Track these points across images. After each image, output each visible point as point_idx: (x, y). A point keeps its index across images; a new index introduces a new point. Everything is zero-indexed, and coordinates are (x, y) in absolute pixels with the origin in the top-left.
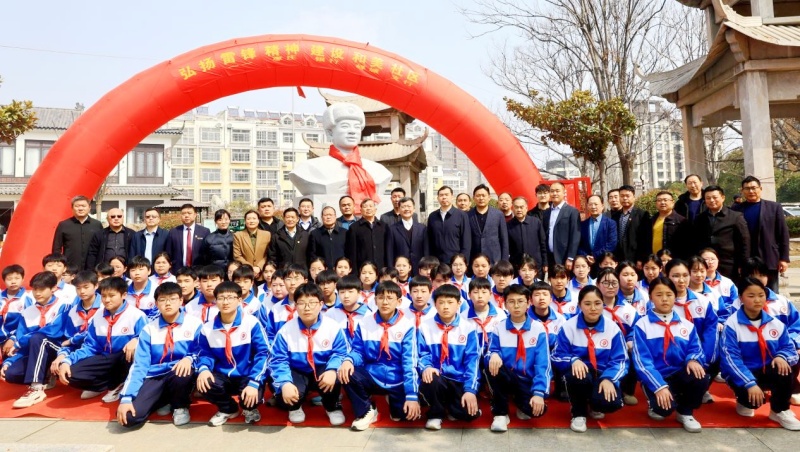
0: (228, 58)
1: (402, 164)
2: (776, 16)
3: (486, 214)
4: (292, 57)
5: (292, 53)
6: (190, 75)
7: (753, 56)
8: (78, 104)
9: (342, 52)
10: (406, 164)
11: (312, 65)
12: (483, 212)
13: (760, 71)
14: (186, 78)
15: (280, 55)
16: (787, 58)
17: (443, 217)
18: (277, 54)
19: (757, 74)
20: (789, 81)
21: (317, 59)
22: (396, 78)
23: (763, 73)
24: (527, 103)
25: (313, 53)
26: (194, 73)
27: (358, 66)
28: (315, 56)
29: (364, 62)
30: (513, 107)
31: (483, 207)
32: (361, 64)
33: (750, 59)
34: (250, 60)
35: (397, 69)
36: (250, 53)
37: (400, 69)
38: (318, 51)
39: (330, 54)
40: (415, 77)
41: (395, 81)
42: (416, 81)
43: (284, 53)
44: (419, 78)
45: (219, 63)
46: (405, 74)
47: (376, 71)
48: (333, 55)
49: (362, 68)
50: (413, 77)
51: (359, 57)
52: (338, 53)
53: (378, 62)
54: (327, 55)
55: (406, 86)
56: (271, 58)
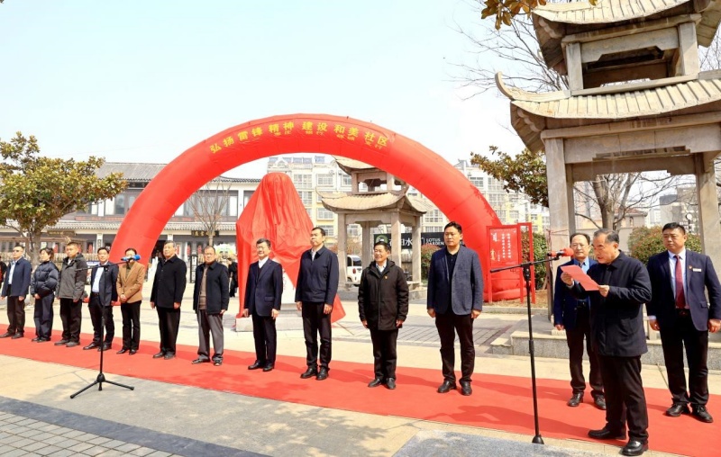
0: (243, 136)
2: (584, 88)
3: (456, 255)
4: (288, 132)
5: (288, 129)
6: (217, 150)
7: (549, 126)
9: (326, 126)
11: (304, 137)
12: (453, 253)
13: (557, 138)
14: (214, 152)
15: (280, 131)
16: (578, 126)
17: (313, 257)
18: (278, 130)
19: (554, 141)
20: (586, 146)
21: (307, 132)
22: (368, 143)
23: (559, 140)
24: (493, 158)
25: (304, 128)
26: (220, 148)
27: (338, 136)
28: (305, 130)
29: (343, 132)
30: (478, 161)
31: (454, 247)
32: (341, 134)
33: (546, 128)
34: (258, 136)
35: (369, 136)
36: (258, 131)
37: (372, 136)
38: (307, 126)
39: (317, 127)
40: (384, 141)
41: (367, 146)
42: (385, 145)
43: (282, 130)
44: (388, 142)
45: (237, 140)
46: (376, 139)
47: (353, 139)
48: (319, 129)
49: (342, 137)
50: (382, 141)
51: (339, 128)
52: (323, 127)
53: (354, 131)
54: (315, 129)
55: (377, 150)
56: (273, 134)
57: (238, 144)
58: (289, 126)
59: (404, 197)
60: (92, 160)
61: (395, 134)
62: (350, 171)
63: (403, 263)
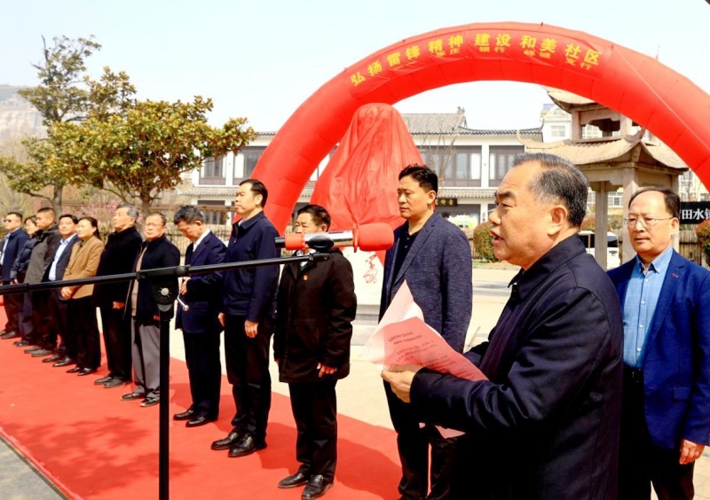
0: (394, 59)
1: (624, 165)
4: (456, 51)
5: (455, 47)
6: (360, 81)
8: (459, 108)
9: (509, 38)
10: (628, 164)
11: (477, 57)
14: (356, 85)
15: (444, 50)
18: (441, 49)
21: (481, 49)
22: (570, 62)
25: (477, 43)
26: (363, 79)
27: (526, 53)
28: (478, 47)
29: (533, 46)
32: (531, 49)
34: (413, 59)
35: (572, 51)
36: (413, 52)
37: (577, 50)
38: (482, 41)
39: (496, 41)
40: (594, 57)
41: (569, 65)
42: (595, 63)
43: (446, 48)
44: (600, 59)
45: (385, 65)
46: (581, 56)
47: (547, 56)
48: (499, 43)
49: (532, 53)
50: (592, 58)
51: (527, 41)
52: (504, 41)
53: (549, 45)
54: (492, 44)
55: (584, 70)
56: (434, 54)
57: (389, 73)
58: (457, 41)
59: (640, 144)
60: (198, 101)
61: (612, 46)
62: (569, 107)
63: (681, 243)
